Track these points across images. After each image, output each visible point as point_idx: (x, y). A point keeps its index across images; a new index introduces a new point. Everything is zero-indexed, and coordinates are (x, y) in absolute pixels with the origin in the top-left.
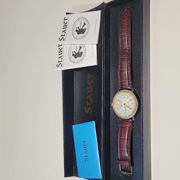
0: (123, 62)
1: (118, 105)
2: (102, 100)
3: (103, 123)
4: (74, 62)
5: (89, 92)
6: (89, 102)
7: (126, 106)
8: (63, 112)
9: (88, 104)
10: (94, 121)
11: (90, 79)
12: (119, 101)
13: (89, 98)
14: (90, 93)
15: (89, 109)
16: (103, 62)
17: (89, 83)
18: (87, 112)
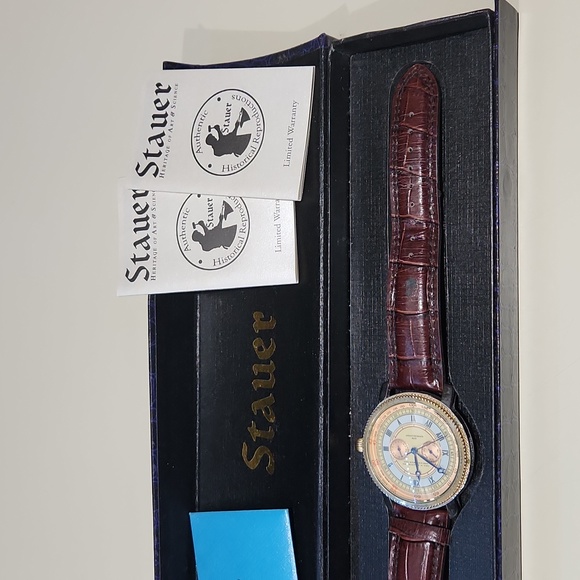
0: (408, 283)
1: (386, 449)
2: (321, 427)
3: (325, 523)
4: (198, 266)
5: (258, 384)
6: (263, 425)
7: (420, 459)
8: (154, 461)
9: (256, 433)
10: (286, 511)
11: (265, 335)
12: (389, 433)
13: (259, 411)
14: (263, 392)
15: (258, 454)
16: (322, 277)
17: (260, 349)
18: (253, 464)
